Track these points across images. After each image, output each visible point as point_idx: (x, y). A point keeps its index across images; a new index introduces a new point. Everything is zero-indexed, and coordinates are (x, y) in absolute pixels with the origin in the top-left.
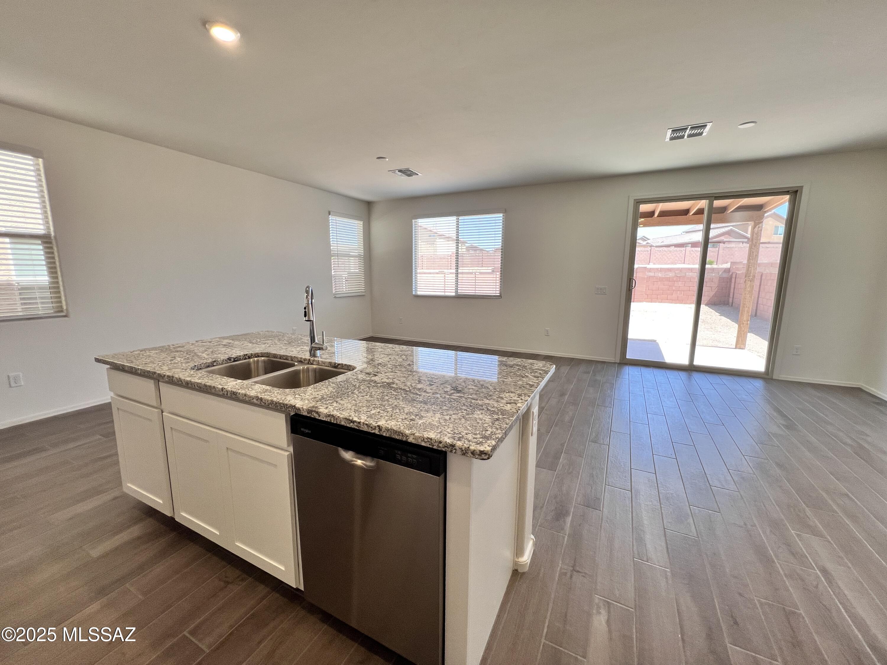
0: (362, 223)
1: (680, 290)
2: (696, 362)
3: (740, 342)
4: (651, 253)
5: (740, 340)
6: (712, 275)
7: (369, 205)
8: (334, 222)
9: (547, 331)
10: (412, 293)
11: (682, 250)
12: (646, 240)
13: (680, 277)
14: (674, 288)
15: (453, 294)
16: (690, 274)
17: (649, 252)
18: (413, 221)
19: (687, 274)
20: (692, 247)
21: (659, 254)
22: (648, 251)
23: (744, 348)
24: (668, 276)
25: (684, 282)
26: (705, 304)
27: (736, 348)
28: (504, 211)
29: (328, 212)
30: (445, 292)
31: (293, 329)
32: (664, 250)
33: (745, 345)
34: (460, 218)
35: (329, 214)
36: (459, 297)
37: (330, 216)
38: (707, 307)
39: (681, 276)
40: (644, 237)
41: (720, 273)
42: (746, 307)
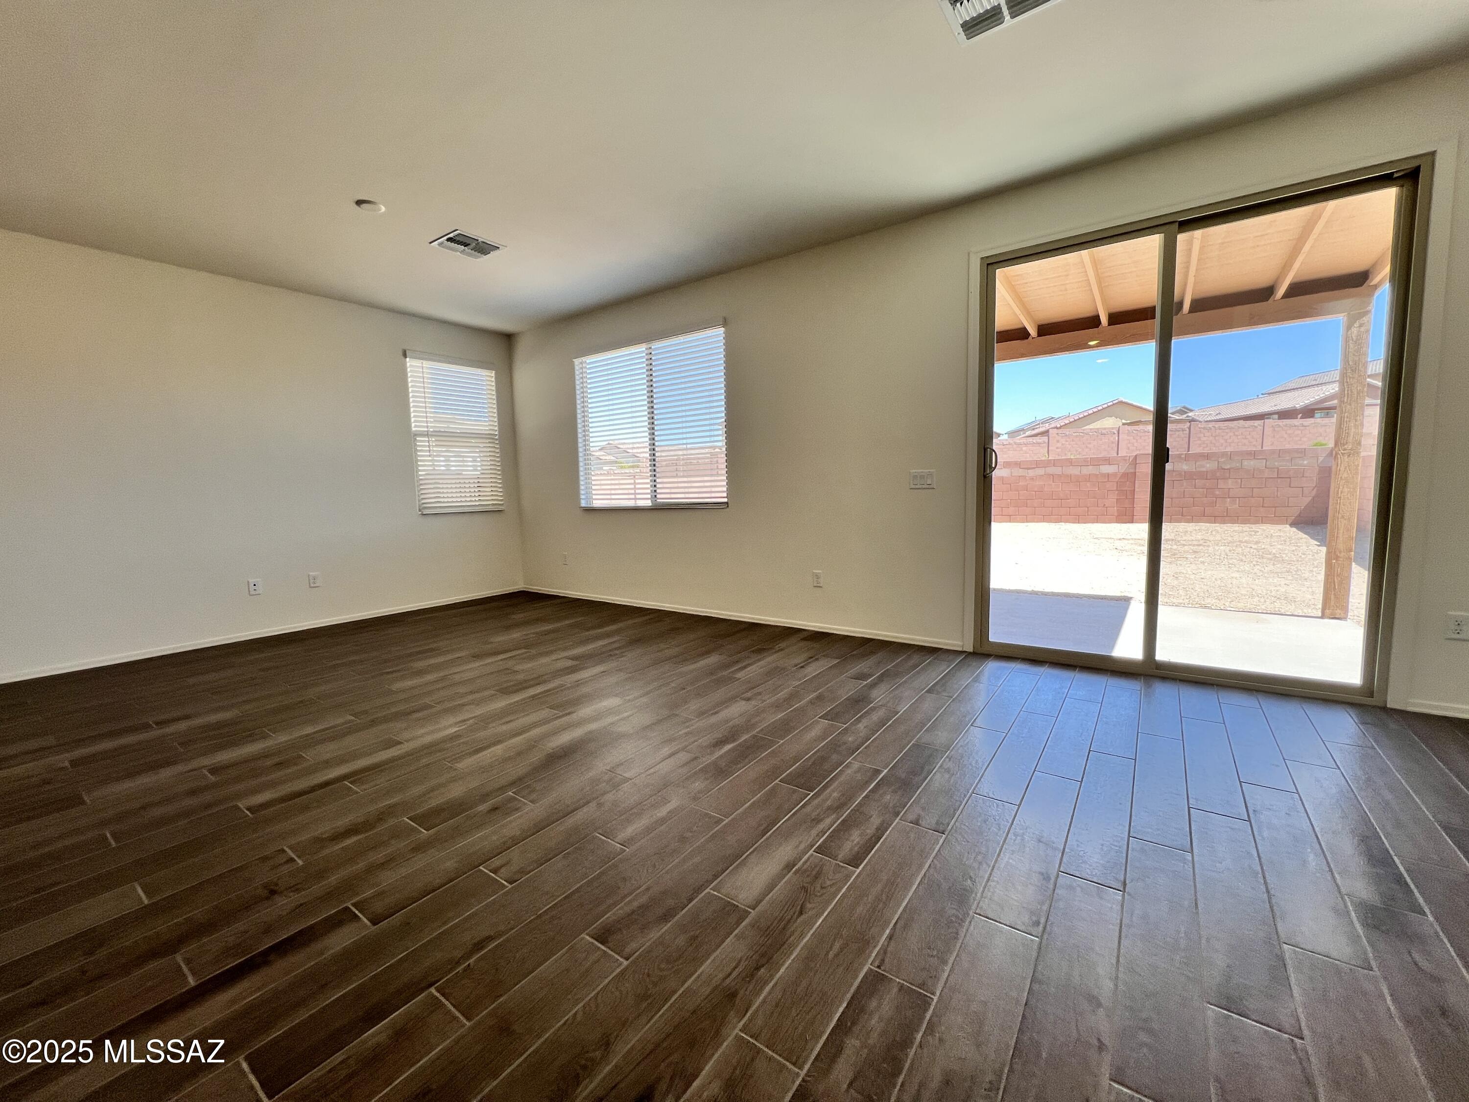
0: (493, 374)
1: (1231, 495)
2: (1162, 655)
3: (1332, 603)
4: (1190, 433)
5: (1332, 597)
6: (1301, 462)
7: (508, 339)
8: (416, 372)
9: (817, 576)
10: (580, 503)
11: (1256, 424)
12: (1187, 413)
13: (1229, 469)
14: (1217, 493)
15: (648, 503)
16: (1252, 463)
17: (1187, 432)
18: (577, 361)
19: (1245, 463)
20: (1279, 418)
21: (1207, 434)
22: (1183, 430)
23: (1342, 615)
24: (1204, 469)
25: (1239, 481)
26: (1290, 521)
27: (1322, 617)
28: (725, 323)
29: (401, 353)
30: (635, 499)
31: (309, 575)
32: (1217, 426)
33: (1345, 609)
34: (656, 345)
35: (405, 355)
36: (660, 508)
37: (408, 359)
38: (1294, 529)
39: (1232, 468)
40: (1184, 407)
41: (1321, 459)
42: (1343, 517)
